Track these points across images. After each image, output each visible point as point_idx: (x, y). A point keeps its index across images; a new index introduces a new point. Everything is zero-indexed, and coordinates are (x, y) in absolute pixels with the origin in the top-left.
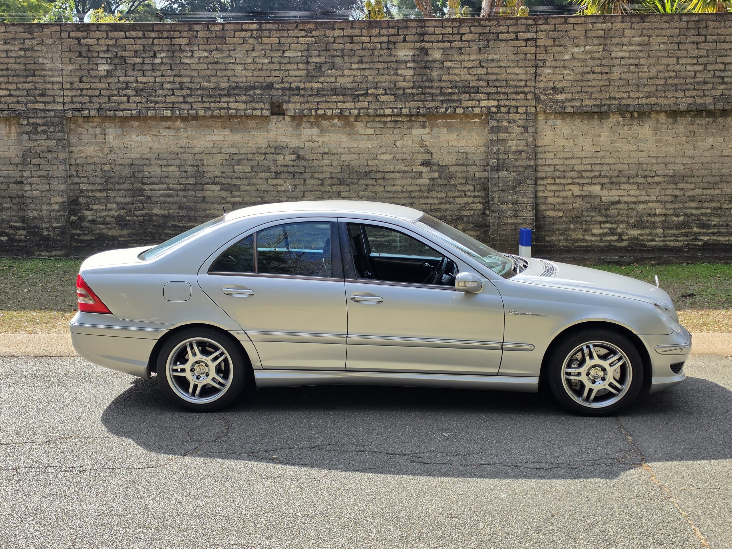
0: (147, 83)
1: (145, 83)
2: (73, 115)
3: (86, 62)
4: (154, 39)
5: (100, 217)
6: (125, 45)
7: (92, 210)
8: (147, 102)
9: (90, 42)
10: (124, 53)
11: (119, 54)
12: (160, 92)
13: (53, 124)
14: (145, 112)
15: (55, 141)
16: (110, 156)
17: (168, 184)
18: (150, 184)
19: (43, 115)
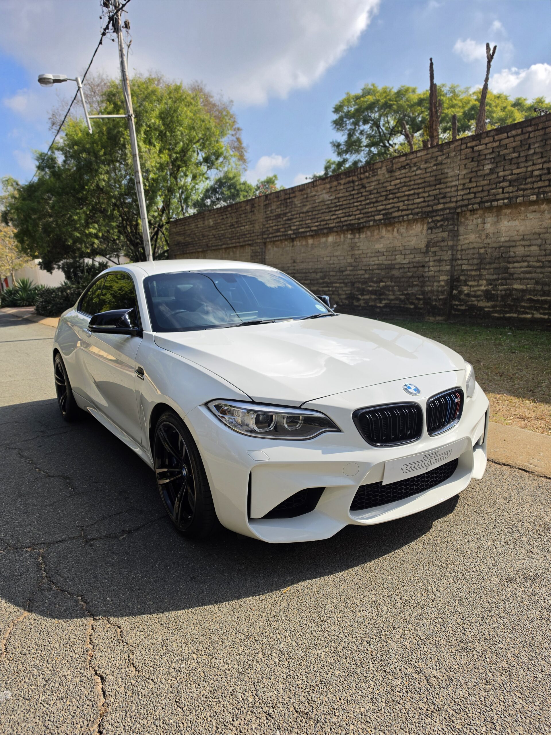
0: (520, 173)
1: (518, 174)
2: (461, 210)
3: (476, 165)
4: (530, 132)
5: (473, 291)
6: (506, 144)
7: (468, 285)
8: (517, 191)
9: (480, 147)
10: (506, 151)
11: (502, 153)
12: (529, 180)
13: (447, 220)
14: (515, 200)
15: (447, 233)
16: (485, 242)
17: (529, 262)
18: (514, 262)
19: (442, 213)
